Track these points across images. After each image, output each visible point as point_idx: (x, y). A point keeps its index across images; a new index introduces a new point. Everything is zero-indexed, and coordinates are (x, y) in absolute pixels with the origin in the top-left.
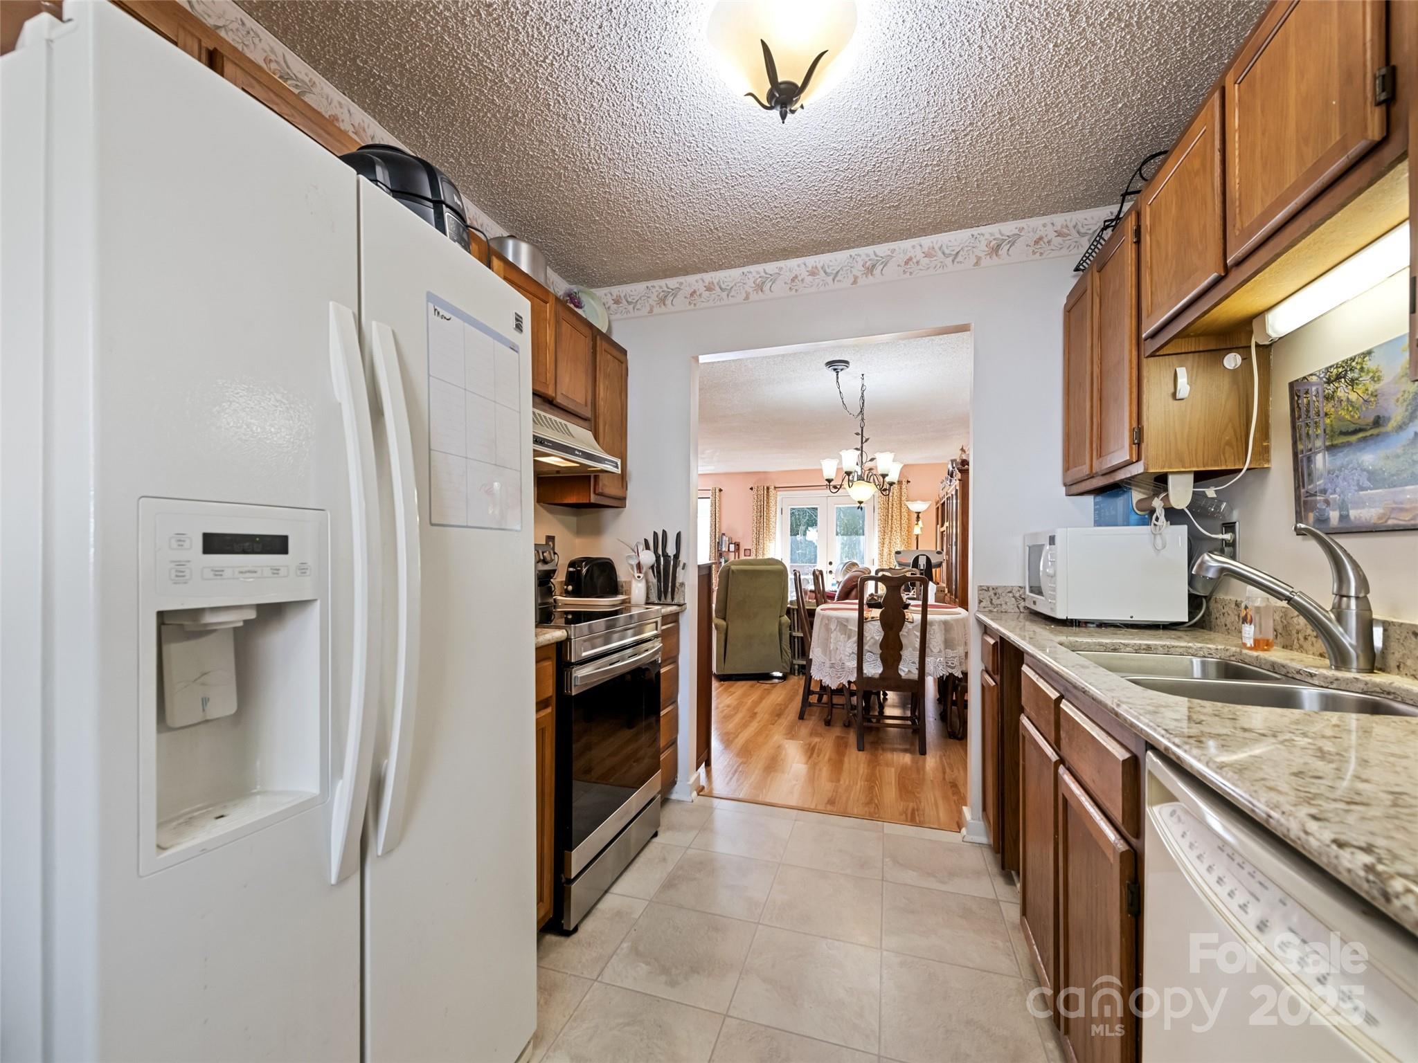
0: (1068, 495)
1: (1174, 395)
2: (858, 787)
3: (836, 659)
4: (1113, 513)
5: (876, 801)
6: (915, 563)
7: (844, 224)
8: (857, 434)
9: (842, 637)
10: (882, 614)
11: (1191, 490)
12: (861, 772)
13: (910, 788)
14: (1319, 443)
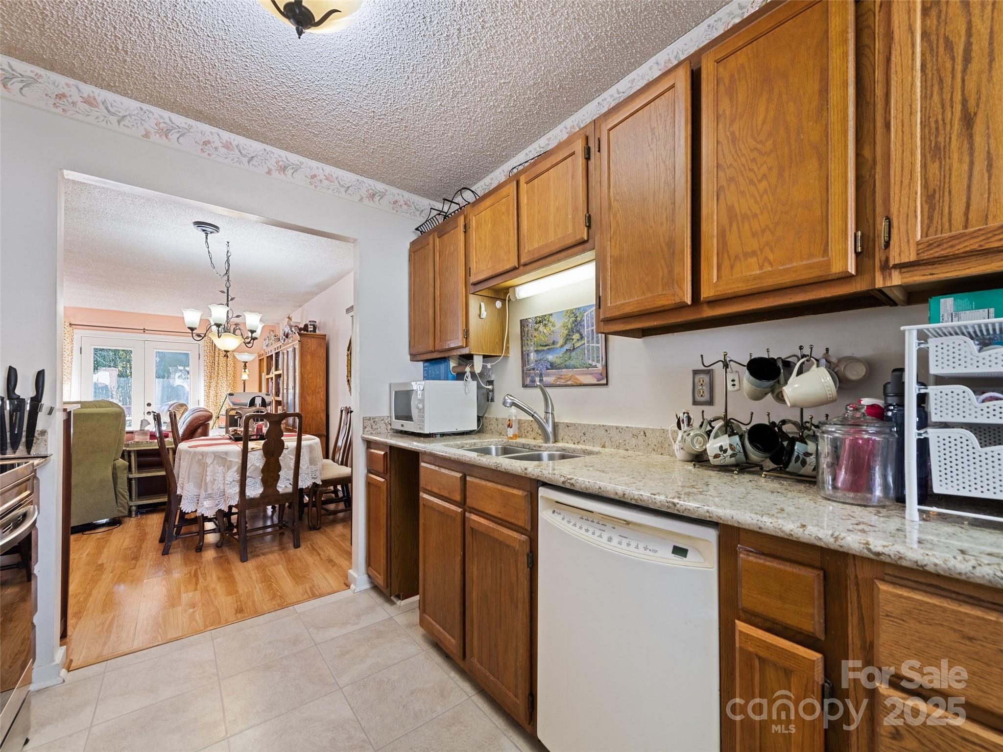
0: (411, 360)
1: (480, 315)
2: (258, 589)
3: (213, 490)
4: (438, 373)
5: (279, 594)
6: (252, 403)
7: (268, 123)
8: (223, 292)
9: (220, 469)
10: (264, 445)
11: (482, 364)
12: (254, 577)
13: (301, 574)
14: (532, 348)
